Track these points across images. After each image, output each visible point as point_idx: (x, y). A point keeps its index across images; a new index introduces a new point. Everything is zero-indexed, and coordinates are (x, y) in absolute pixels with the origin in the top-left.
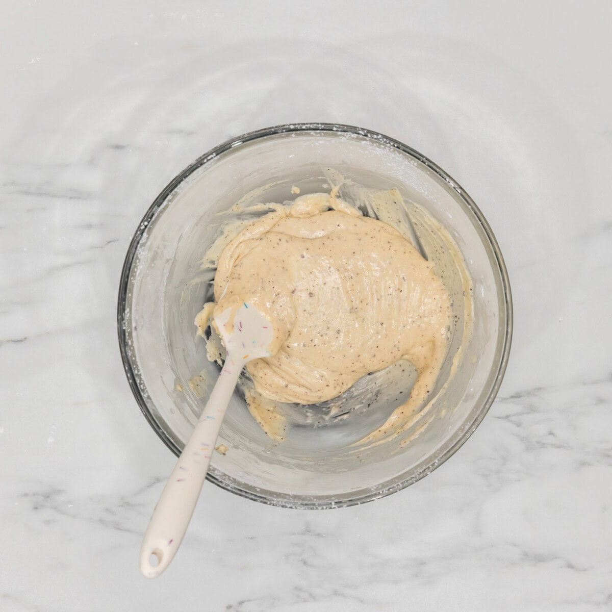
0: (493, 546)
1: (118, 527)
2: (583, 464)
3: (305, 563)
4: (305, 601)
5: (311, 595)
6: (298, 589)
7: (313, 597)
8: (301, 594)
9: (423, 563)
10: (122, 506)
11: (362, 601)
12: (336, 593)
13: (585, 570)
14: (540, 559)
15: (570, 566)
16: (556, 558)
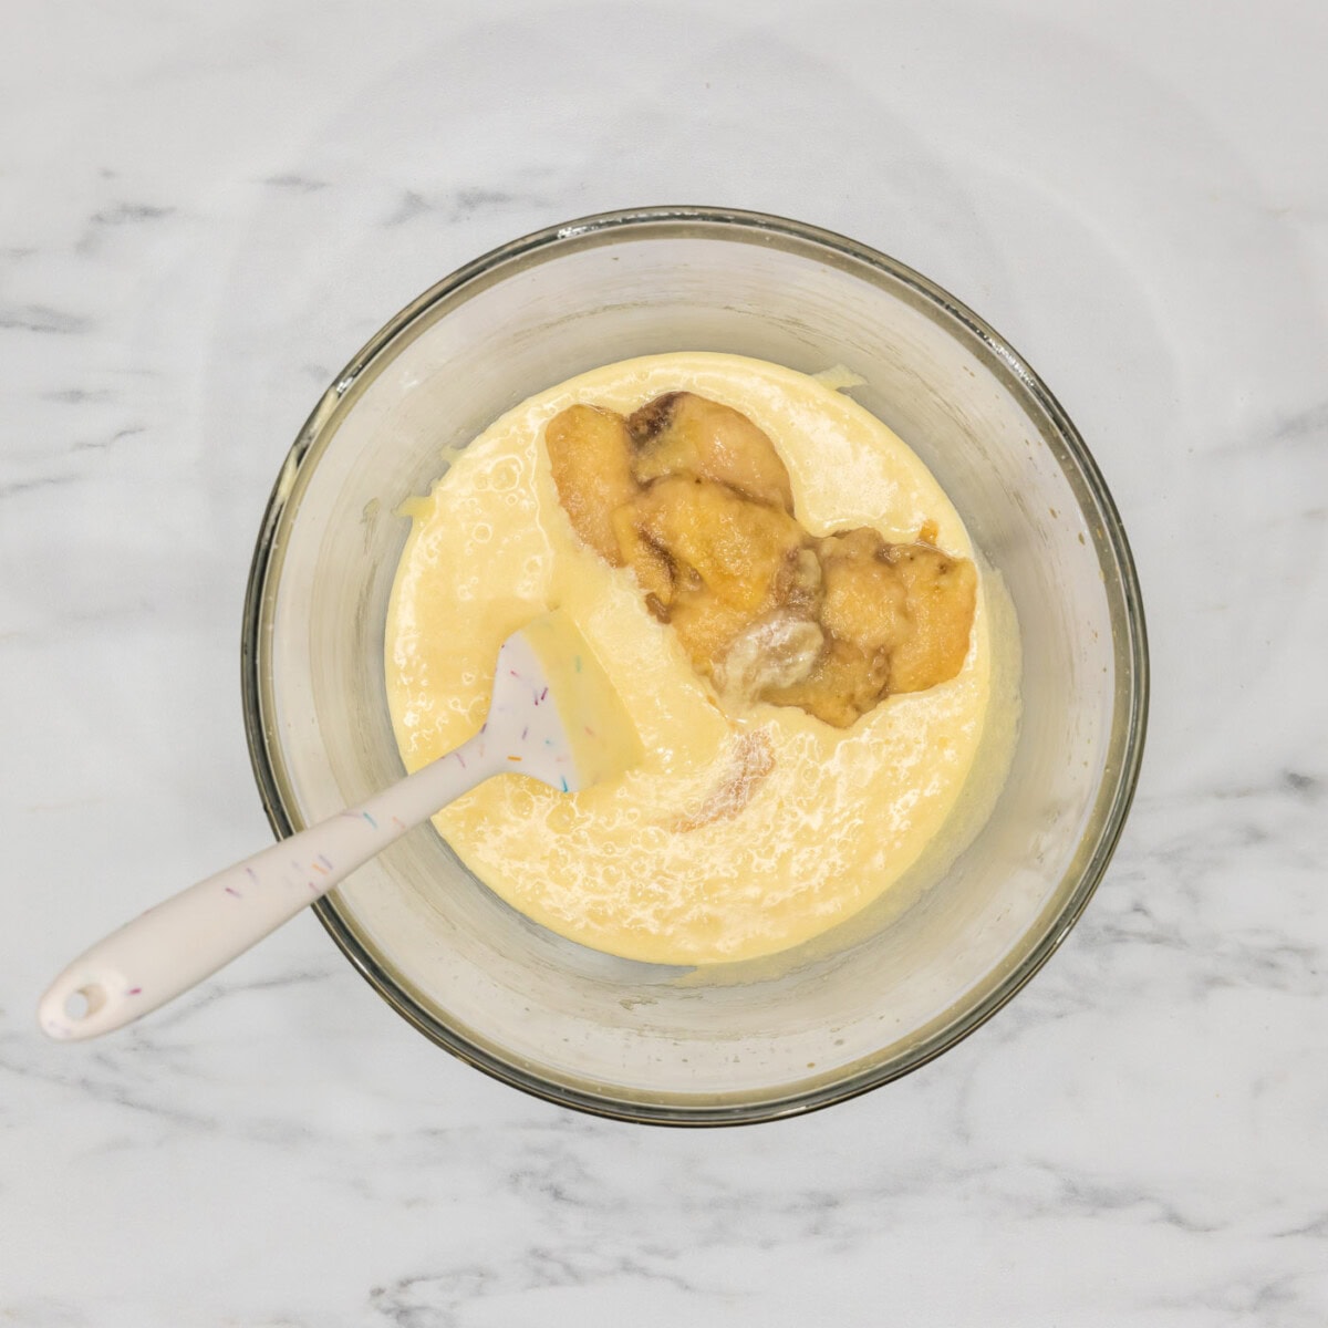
0: (996, 1167)
1: (123, 1099)
2: (1213, 981)
3: (557, 1194)
4: (554, 1282)
5: (568, 1268)
6: (540, 1254)
7: (575, 1275)
8: (546, 1268)
9: (830, 1202)
10: (135, 1049)
11: (687, 1287)
12: (627, 1266)
13: (1208, 1230)
14: (1102, 1200)
15: (1175, 1219)
16: (1142, 1199)
